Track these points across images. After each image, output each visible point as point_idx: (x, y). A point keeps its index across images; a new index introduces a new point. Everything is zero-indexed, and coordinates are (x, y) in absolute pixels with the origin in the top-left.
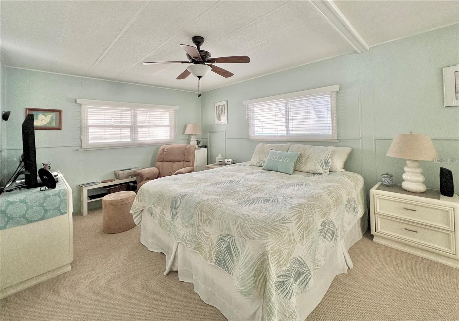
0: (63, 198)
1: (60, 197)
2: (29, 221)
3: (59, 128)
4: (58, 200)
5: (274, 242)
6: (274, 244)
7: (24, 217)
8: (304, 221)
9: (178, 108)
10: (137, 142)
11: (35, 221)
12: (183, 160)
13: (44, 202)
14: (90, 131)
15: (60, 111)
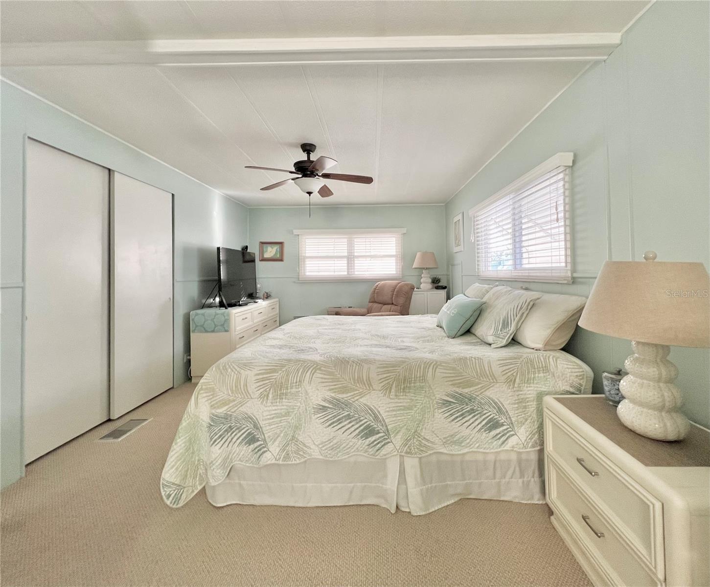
0: (226, 318)
1: (224, 316)
2: (206, 331)
3: (281, 260)
4: (223, 319)
5: (210, 378)
6: (211, 381)
7: (202, 326)
8: (275, 377)
9: (404, 230)
10: (353, 276)
11: (209, 332)
12: (391, 303)
13: (214, 318)
14: (307, 263)
15: (281, 243)
